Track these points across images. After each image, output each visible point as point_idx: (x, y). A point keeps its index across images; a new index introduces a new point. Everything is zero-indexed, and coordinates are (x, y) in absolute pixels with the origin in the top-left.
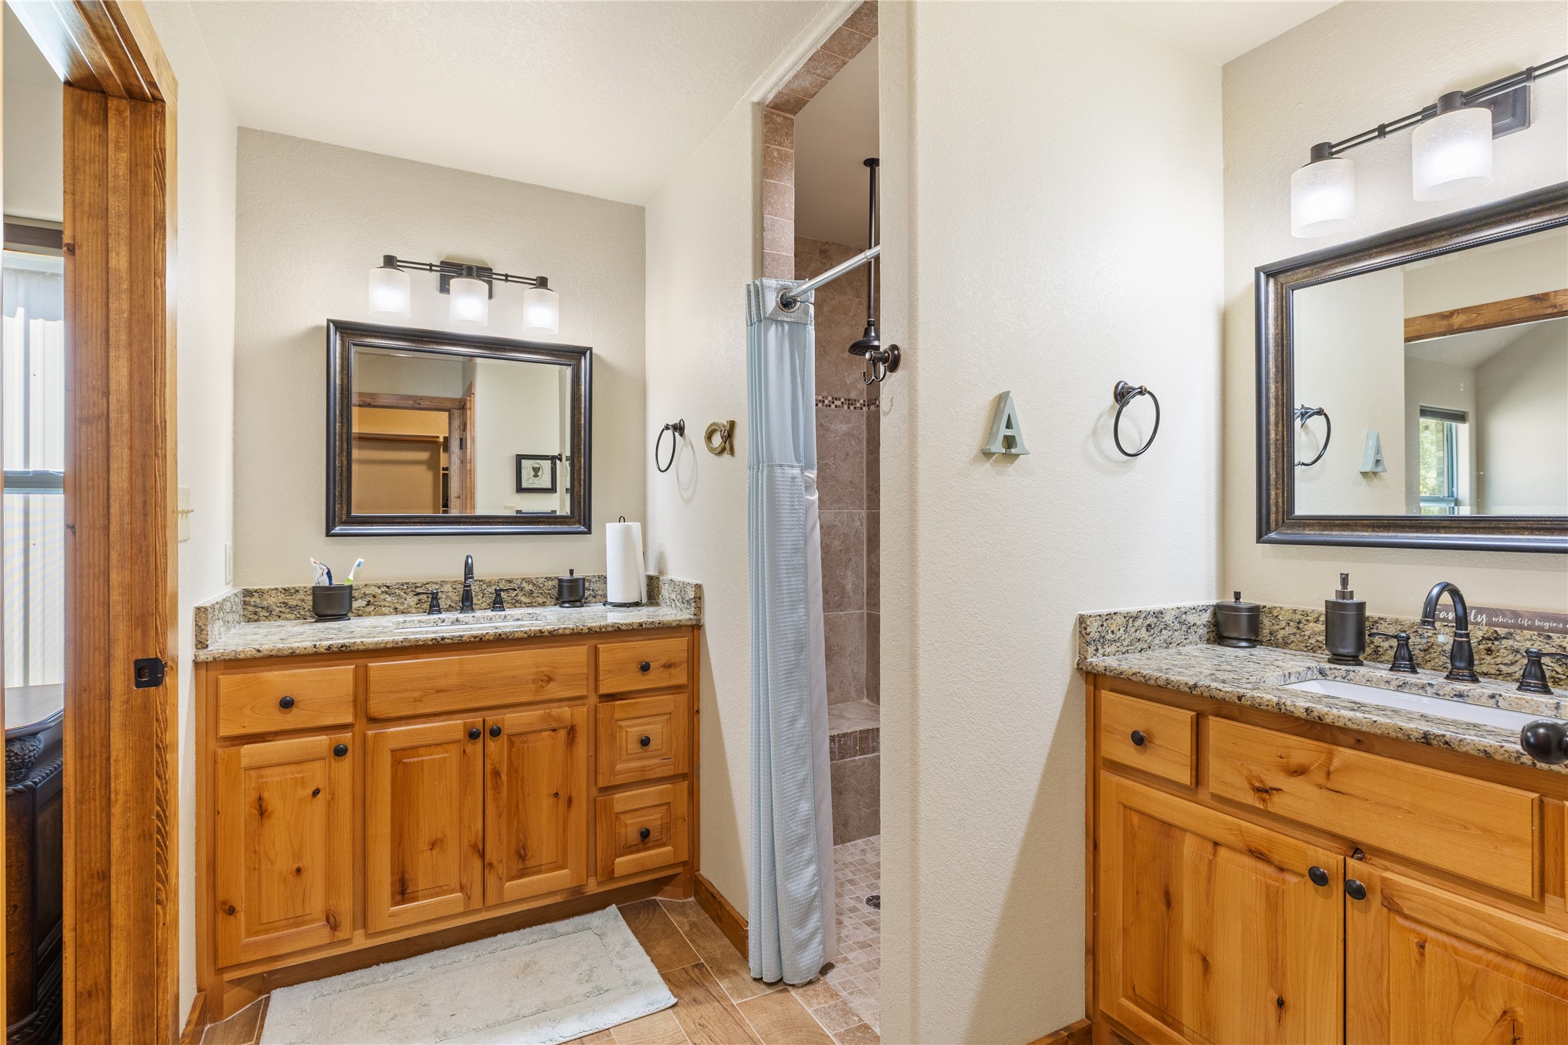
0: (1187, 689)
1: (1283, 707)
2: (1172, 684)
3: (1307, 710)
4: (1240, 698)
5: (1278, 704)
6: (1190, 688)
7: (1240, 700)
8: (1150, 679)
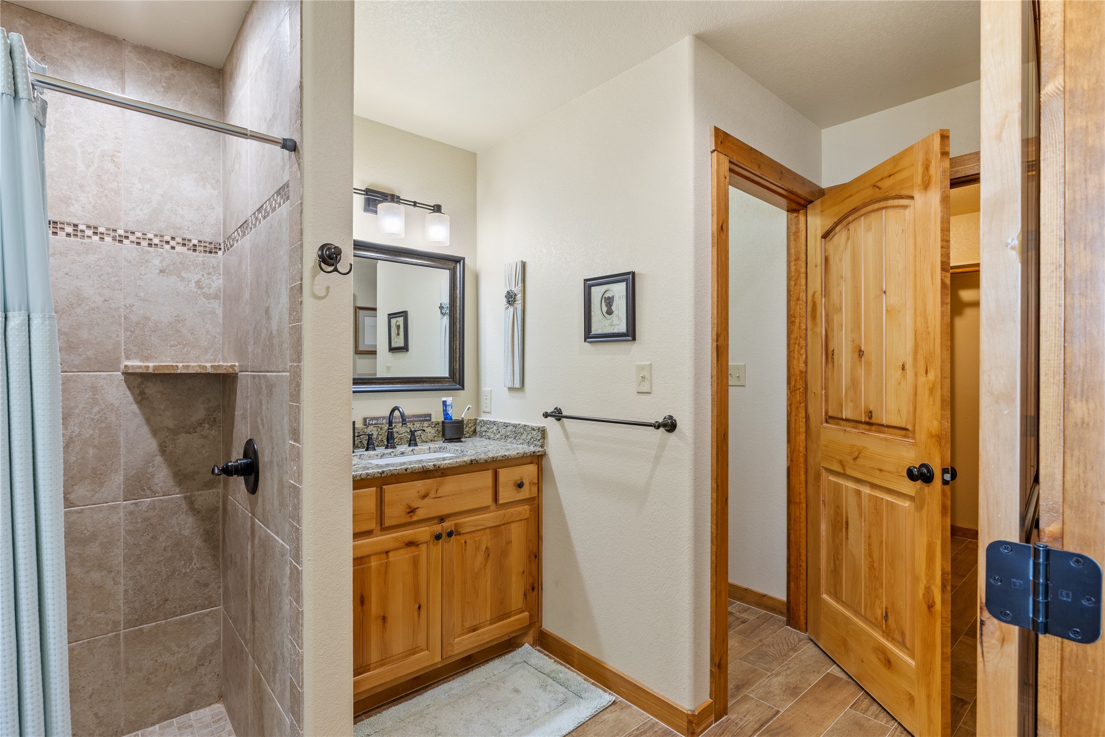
0: (379, 475)
1: (425, 468)
2: (370, 475)
3: (434, 465)
4: (406, 470)
5: (423, 467)
6: (381, 474)
7: (406, 471)
8: (356, 476)
